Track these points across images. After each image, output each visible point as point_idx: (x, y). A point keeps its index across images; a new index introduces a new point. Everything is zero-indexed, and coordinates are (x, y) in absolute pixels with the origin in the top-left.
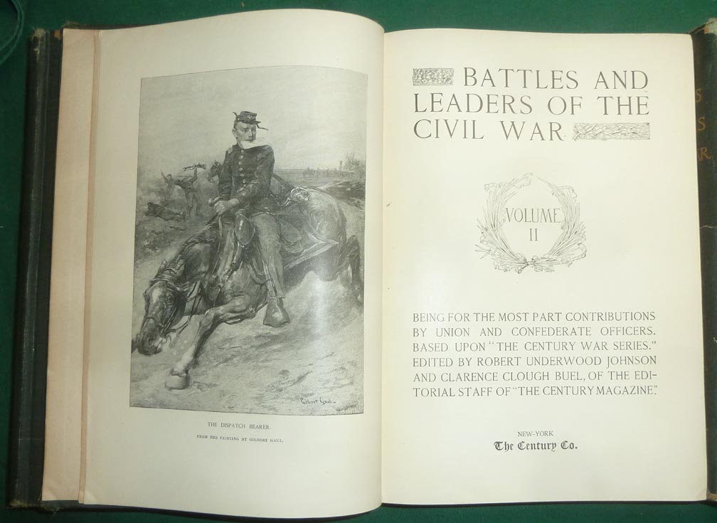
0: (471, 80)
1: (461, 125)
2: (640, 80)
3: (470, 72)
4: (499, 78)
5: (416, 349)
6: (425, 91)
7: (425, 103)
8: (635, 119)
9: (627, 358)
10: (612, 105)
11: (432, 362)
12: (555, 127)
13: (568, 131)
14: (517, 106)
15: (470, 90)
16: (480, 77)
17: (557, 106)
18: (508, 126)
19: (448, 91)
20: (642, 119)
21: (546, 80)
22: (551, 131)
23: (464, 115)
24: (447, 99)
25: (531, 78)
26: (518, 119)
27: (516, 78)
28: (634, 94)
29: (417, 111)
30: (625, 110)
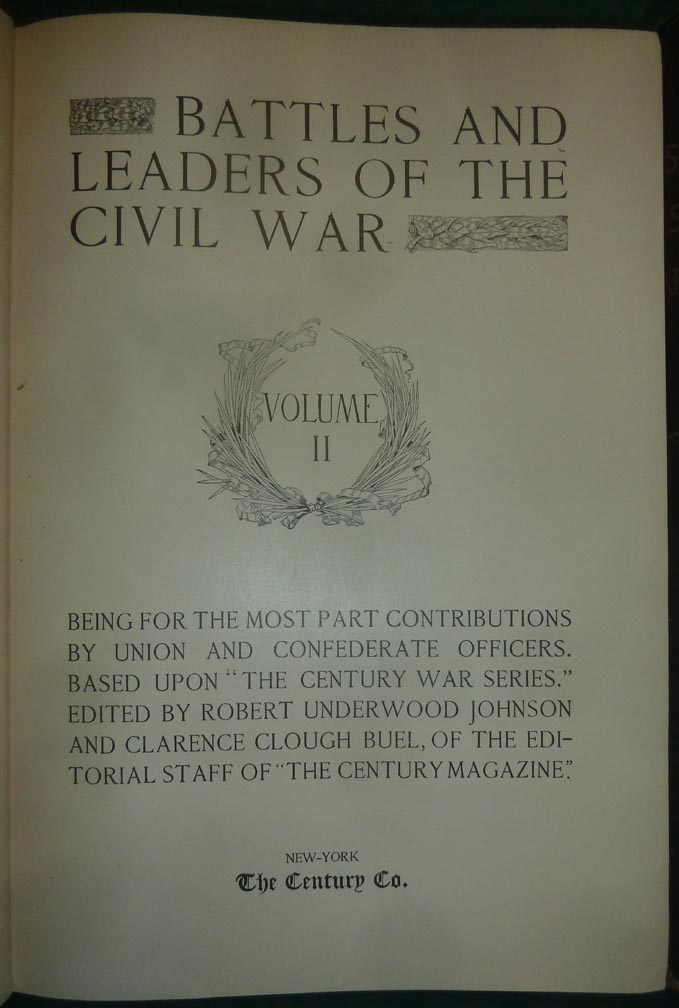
0: (191, 124)
1: (168, 218)
2: (549, 127)
3: (190, 106)
4: (252, 119)
5: (74, 687)
6: (93, 148)
7: (93, 171)
8: (537, 207)
9: (512, 705)
10: (490, 178)
11: (107, 713)
12: (370, 224)
13: (395, 233)
14: (290, 178)
15: (188, 143)
16: (210, 115)
17: (375, 179)
18: (269, 221)
19: (140, 145)
20: (550, 209)
21: (353, 124)
22: (362, 231)
23: (176, 197)
24: (139, 165)
25: (321, 119)
26: (292, 207)
27: (288, 121)
28: (537, 155)
29: (77, 188)
30: (516, 188)
